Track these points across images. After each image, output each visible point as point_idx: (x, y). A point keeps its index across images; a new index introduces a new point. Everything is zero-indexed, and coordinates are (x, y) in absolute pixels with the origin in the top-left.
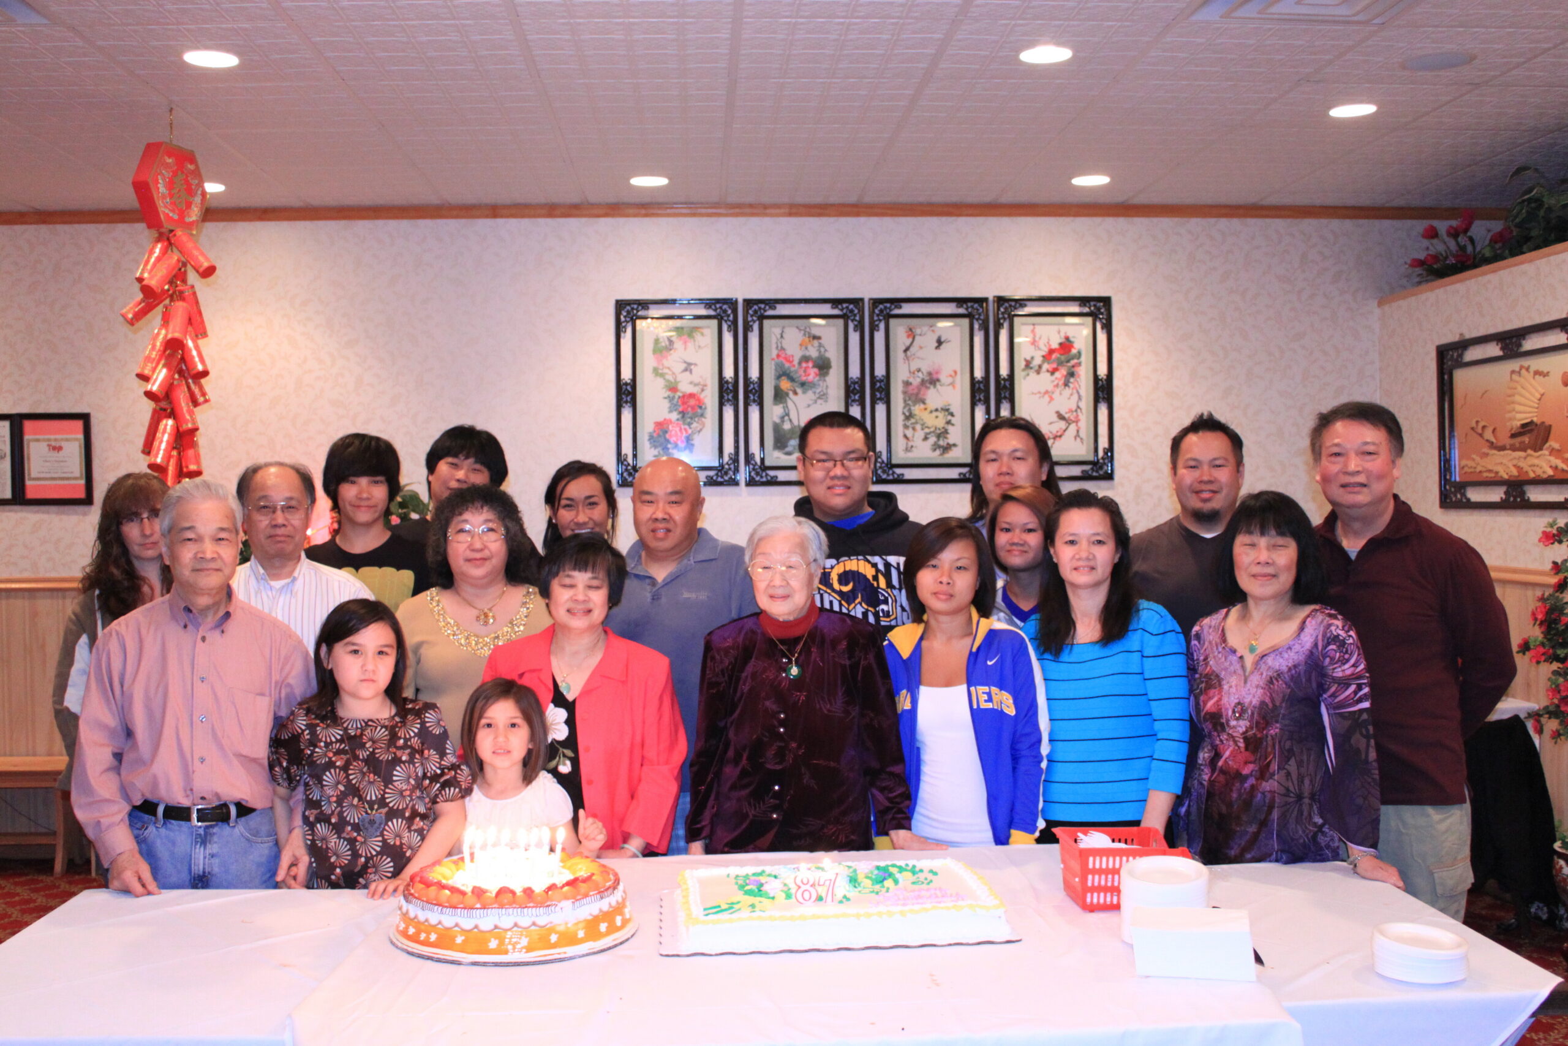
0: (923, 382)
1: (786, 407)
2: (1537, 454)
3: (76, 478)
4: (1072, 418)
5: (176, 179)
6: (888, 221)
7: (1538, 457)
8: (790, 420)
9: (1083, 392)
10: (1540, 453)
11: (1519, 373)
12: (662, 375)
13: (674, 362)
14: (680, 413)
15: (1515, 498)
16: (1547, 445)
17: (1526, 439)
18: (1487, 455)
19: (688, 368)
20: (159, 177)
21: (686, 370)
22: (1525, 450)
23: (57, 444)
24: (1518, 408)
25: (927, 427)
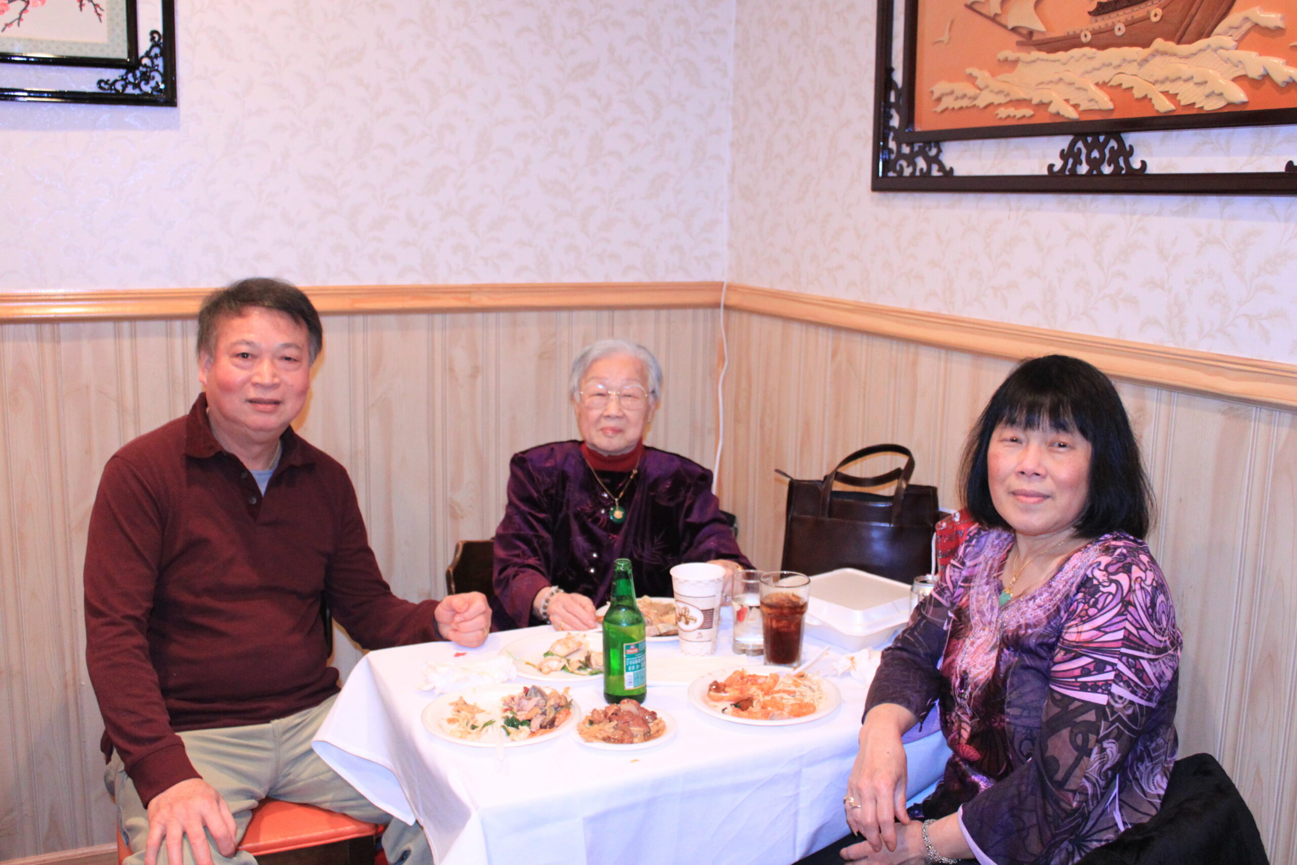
2: (1184, 49)
10: (1202, 43)
15: (1095, 164)
22: (1146, 45)
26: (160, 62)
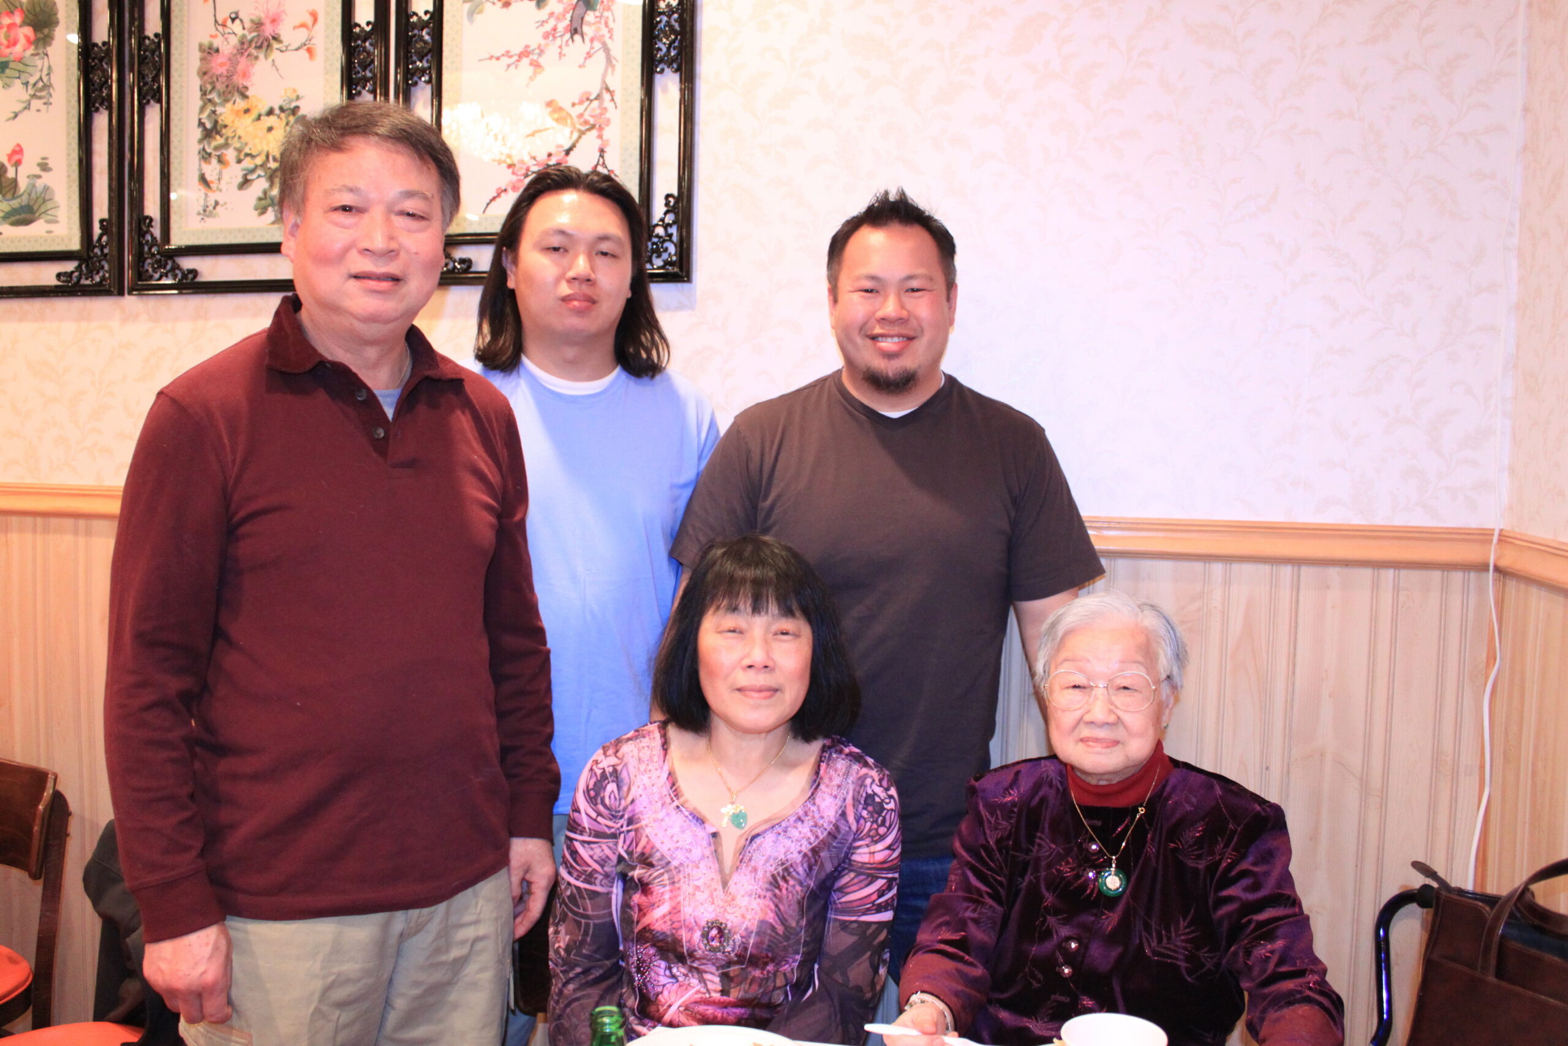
0: (243, 45)
4: (590, 117)
9: (618, 43)
25: (252, 156)
26: (673, 230)
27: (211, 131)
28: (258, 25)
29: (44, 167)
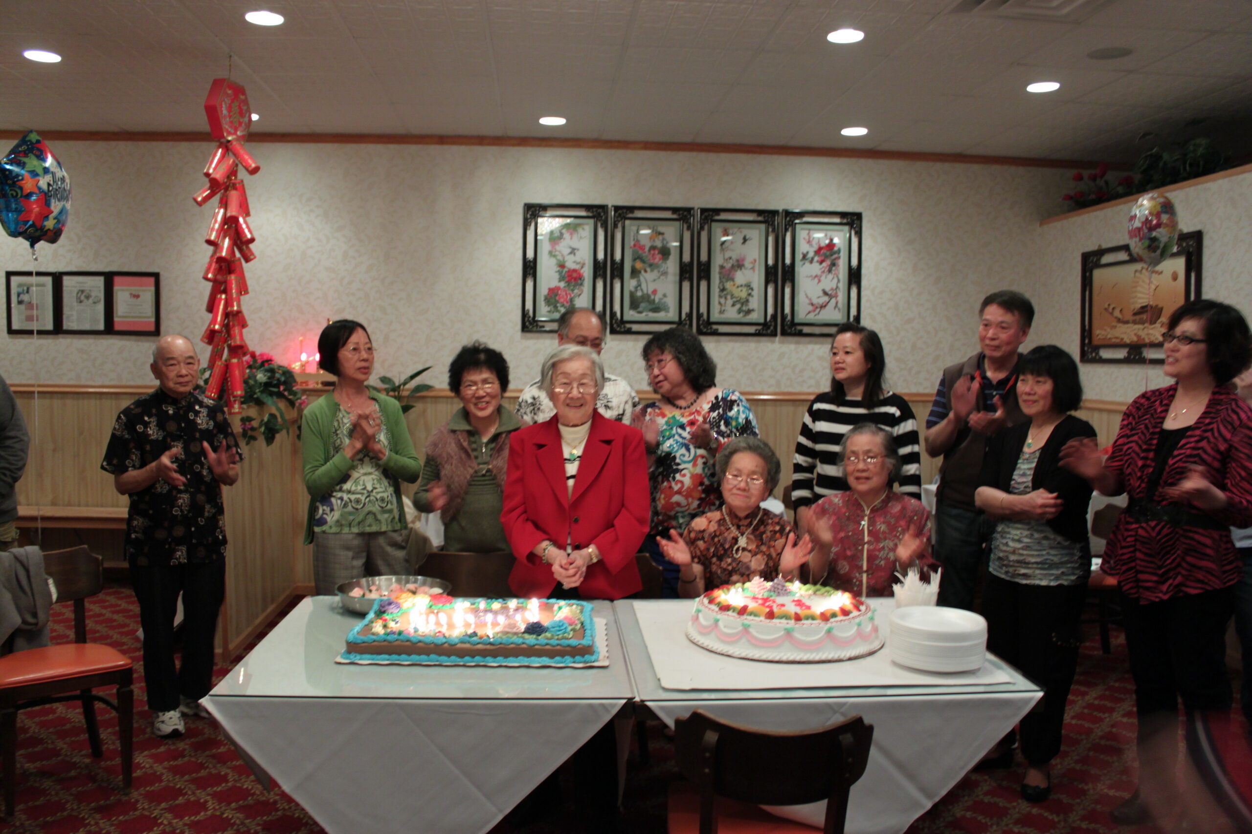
0: (733, 266)
1: (639, 281)
2: (1151, 326)
3: (149, 317)
4: (833, 294)
5: (233, 105)
6: (712, 156)
7: (1152, 329)
8: (642, 290)
9: (841, 276)
10: (1154, 326)
11: (1141, 271)
12: (555, 256)
13: (563, 247)
14: (566, 282)
15: (1135, 356)
16: (1160, 320)
17: (1144, 316)
18: (1115, 327)
19: (573, 251)
20: (223, 103)
21: (571, 253)
22: (1143, 324)
23: (137, 294)
24: (1139, 295)
25: (735, 297)
27: (723, 290)
28: (738, 261)
29: (665, 296)
